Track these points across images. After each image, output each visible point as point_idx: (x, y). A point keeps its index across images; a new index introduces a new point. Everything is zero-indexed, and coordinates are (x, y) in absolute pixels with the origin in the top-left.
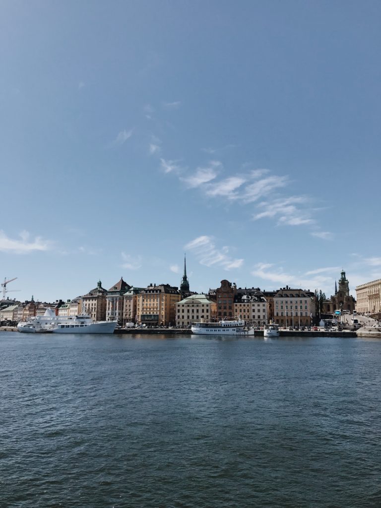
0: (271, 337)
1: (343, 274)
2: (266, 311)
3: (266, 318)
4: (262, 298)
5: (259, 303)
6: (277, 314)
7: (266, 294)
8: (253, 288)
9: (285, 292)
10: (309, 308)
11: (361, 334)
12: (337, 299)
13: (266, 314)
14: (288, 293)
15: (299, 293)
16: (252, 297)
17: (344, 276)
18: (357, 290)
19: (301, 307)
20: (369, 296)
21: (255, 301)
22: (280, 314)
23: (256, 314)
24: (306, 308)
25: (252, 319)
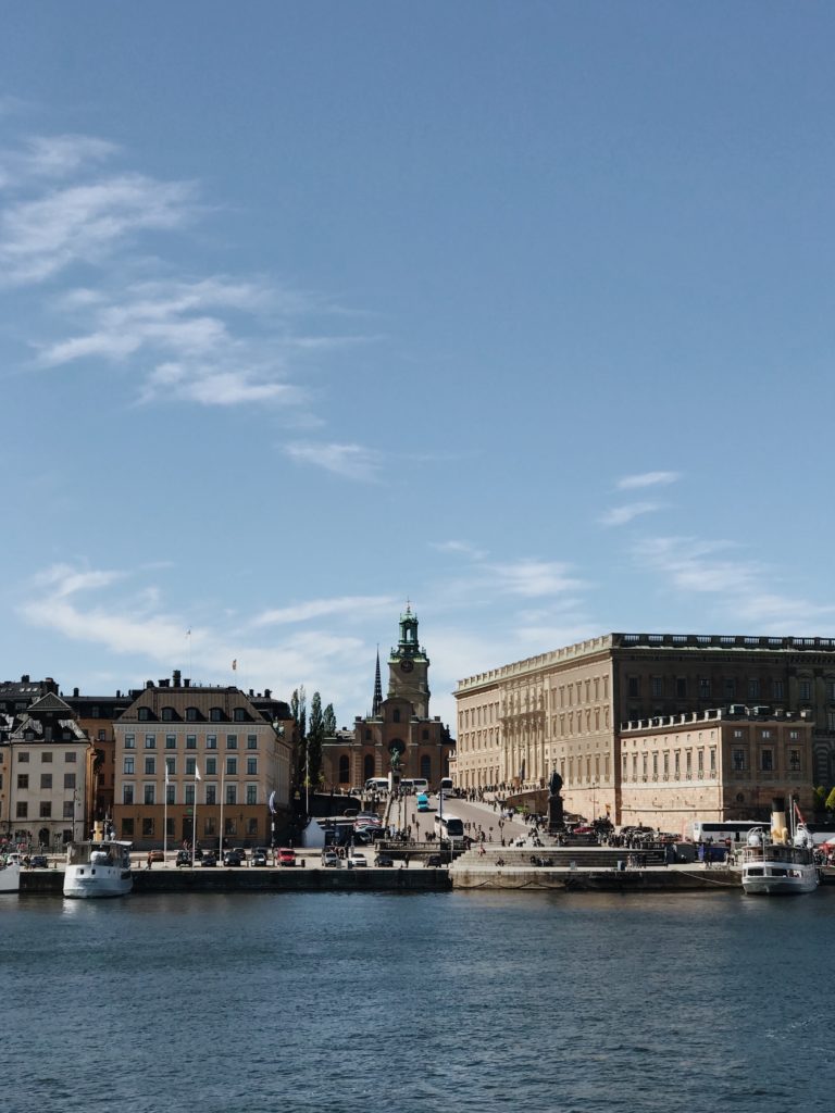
0: (96, 896)
1: (410, 625)
2: (79, 782)
3: (79, 812)
4: (63, 723)
5: (47, 749)
6: (129, 797)
7: (84, 707)
8: (25, 679)
9: (166, 700)
10: (263, 767)
11: (467, 877)
12: (378, 734)
13: (79, 798)
14: (181, 704)
15: (229, 706)
16: (17, 722)
17: (414, 634)
18: (460, 696)
19: (232, 765)
20: (505, 721)
21: (33, 737)
22: (139, 797)
23: (34, 796)
24: (252, 770)
25: (14, 818)
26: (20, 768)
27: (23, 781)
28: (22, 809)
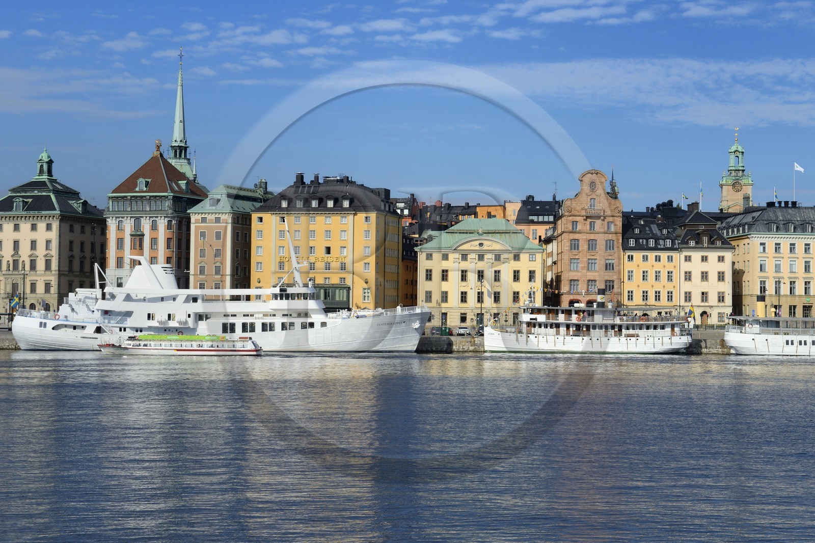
2: (725, 279)
5: (707, 253)
25: (683, 303)
26: (686, 267)
27: (688, 276)
28: (688, 297)
